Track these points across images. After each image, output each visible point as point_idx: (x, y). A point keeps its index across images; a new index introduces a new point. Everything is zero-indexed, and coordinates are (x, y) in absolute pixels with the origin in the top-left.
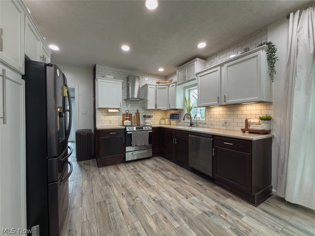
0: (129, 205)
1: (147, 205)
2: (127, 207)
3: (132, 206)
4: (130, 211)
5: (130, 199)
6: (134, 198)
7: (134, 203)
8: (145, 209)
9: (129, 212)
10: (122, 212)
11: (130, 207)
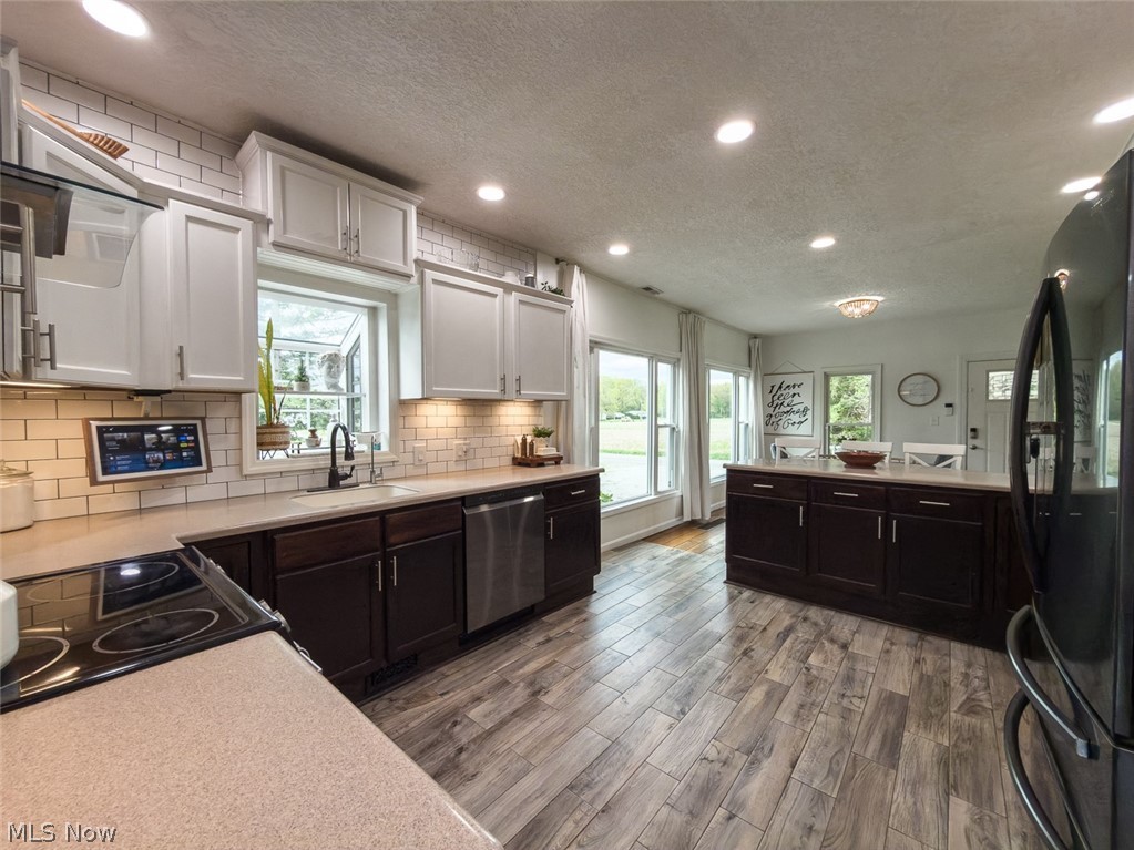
0: (754, 763)
1: (715, 722)
2: (766, 764)
3: (748, 753)
4: (771, 750)
5: (731, 775)
6: (717, 766)
7: (737, 753)
8: (734, 720)
9: (775, 749)
10: (793, 767)
11: (760, 756)
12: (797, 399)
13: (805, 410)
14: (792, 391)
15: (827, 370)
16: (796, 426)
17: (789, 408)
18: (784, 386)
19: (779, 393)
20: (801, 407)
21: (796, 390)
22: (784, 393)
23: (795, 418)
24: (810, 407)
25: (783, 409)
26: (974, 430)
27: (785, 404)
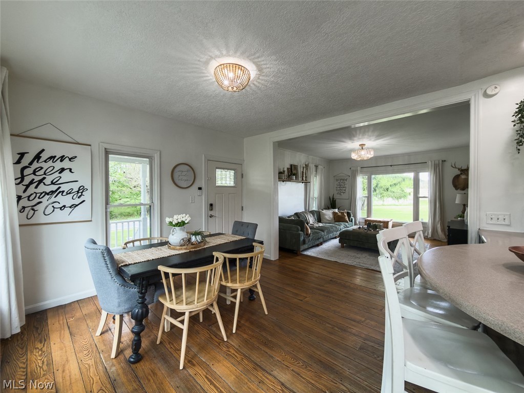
12: (66, 176)
13: (81, 191)
14: (58, 165)
15: (108, 146)
16: (68, 210)
17: (54, 188)
18: (44, 156)
19: (35, 165)
20: (75, 187)
21: (66, 164)
22: (45, 166)
23: (66, 200)
24: (88, 185)
25: (42, 188)
26: (211, 205)
27: (48, 180)
